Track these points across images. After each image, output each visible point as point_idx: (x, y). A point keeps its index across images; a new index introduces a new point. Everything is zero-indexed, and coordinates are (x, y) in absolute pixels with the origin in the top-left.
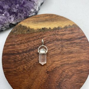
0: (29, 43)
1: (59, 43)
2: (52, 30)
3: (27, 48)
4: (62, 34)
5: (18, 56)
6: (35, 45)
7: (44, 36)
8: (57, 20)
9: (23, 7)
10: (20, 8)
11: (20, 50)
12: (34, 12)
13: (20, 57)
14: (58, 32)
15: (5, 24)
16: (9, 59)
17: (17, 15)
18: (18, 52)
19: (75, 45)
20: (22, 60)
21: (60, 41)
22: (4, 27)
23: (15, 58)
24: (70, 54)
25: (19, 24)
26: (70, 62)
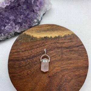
1: (59, 50)
2: (53, 38)
3: (31, 55)
4: (62, 42)
5: (22, 62)
6: (38, 52)
7: (46, 44)
8: (57, 30)
9: (27, 18)
10: (24, 19)
11: (24, 56)
12: (37, 22)
13: (24, 63)
14: (58, 40)
17: (21, 25)
18: (22, 58)
19: (74, 53)
20: (26, 66)
21: (60, 49)
23: (20, 64)
24: (69, 61)
25: (23, 33)
26: (69, 68)
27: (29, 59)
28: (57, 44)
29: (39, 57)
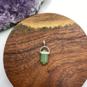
0: (29, 43)
1: (59, 42)
2: (53, 29)
3: (28, 47)
4: (62, 33)
5: (19, 55)
6: (35, 45)
9: (24, 6)
10: (20, 7)
11: (21, 49)
12: (34, 11)
13: (21, 57)
14: (58, 31)
15: (6, 24)
16: (10, 58)
17: (17, 15)
18: (19, 51)
19: (76, 44)
20: (23, 59)
22: (5, 27)
23: (16, 57)
24: (71, 53)
25: (19, 23)
26: (71, 61)
27: (27, 51)
28: (57, 35)
29: (37, 49)
